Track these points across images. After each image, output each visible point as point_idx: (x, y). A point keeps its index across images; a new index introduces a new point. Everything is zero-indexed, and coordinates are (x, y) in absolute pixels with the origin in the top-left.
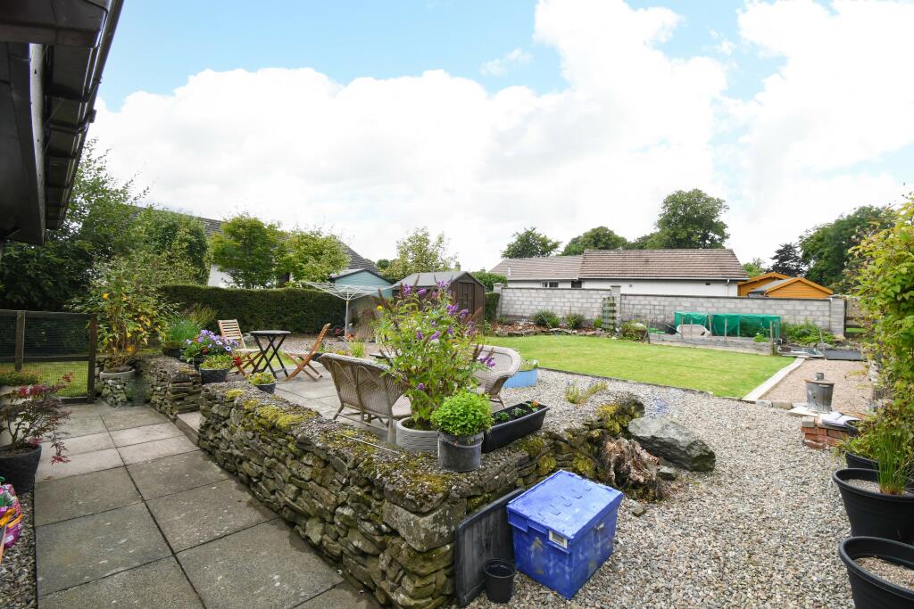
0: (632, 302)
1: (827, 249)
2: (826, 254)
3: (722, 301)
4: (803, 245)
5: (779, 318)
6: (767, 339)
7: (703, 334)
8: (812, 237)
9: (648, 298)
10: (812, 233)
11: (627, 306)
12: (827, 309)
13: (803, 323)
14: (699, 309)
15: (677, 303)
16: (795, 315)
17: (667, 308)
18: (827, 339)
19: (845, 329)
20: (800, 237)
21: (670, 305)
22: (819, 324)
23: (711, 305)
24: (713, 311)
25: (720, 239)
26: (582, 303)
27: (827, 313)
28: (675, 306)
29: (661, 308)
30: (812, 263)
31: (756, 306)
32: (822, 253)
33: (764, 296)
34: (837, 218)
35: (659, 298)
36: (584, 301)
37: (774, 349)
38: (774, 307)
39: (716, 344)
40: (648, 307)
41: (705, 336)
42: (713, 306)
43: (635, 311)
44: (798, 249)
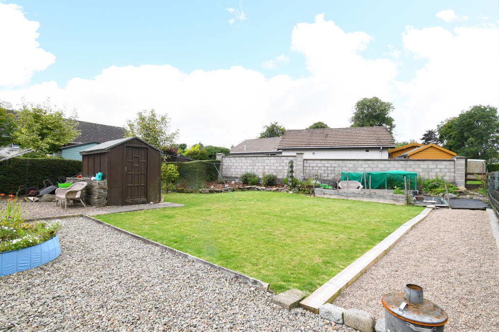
0: (311, 165)
1: (454, 133)
2: (453, 136)
3: (375, 162)
4: (440, 131)
5: (416, 174)
6: (402, 191)
7: (358, 188)
8: (445, 126)
9: (323, 162)
10: (445, 124)
11: (308, 168)
12: (453, 167)
13: (434, 178)
14: (359, 169)
15: (343, 165)
16: (428, 172)
17: (336, 169)
18: (452, 190)
19: (466, 182)
20: (438, 126)
21: (338, 167)
22: (446, 178)
23: (367, 166)
24: (368, 170)
25: (389, 128)
26: (277, 167)
27: (453, 170)
28: (342, 167)
29: (333, 169)
30: (445, 142)
31: (400, 166)
32: (451, 135)
33: (406, 158)
34: (460, 113)
35: (330, 162)
36: (278, 165)
37: (408, 200)
38: (413, 166)
39: (363, 196)
40: (323, 168)
41: (360, 189)
42: (369, 167)
43: (314, 171)
44: (437, 133)
